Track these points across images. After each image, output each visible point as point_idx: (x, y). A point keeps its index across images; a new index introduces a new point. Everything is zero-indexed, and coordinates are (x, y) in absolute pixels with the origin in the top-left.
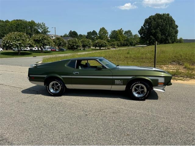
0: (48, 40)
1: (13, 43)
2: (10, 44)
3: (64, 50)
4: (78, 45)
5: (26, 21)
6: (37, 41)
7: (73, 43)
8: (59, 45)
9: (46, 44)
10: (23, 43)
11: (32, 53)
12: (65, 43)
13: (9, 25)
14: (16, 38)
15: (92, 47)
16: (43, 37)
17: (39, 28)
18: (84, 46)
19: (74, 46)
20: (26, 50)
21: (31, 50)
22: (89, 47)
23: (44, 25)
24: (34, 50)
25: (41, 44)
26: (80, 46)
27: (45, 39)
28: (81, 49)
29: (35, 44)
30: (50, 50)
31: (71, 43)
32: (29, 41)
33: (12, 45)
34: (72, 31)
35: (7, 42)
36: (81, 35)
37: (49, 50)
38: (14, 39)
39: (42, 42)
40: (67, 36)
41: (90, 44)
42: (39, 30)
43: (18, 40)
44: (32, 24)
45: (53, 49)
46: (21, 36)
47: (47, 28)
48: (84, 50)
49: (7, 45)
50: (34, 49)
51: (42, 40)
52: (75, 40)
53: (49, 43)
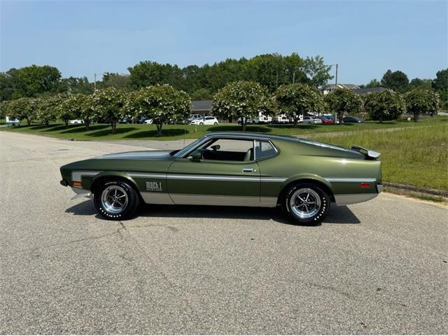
0: (310, 96)
1: (231, 107)
2: (226, 109)
3: (356, 122)
4: (395, 107)
5: (281, 56)
6: (285, 101)
7: (381, 101)
8: (341, 109)
9: (304, 108)
10: (251, 106)
11: (273, 128)
12: (357, 104)
13: (246, 68)
14: (238, 94)
15: (440, 113)
16: (300, 90)
17: (308, 71)
18: (416, 111)
19: (382, 109)
20: (263, 123)
21: (275, 122)
22: (433, 113)
23: (321, 62)
24: (282, 123)
25: (293, 107)
26: (400, 109)
27: (304, 95)
28: (406, 120)
29: (279, 108)
30: (320, 121)
31: (375, 103)
32: (265, 100)
33: (229, 111)
34: (393, 72)
35: (220, 104)
36: (417, 82)
37: (318, 121)
38: (235, 98)
39: (295, 102)
40: (378, 86)
41: (434, 105)
42: (308, 76)
43: (242, 100)
44: (294, 61)
45: (326, 120)
46: (248, 90)
47: (326, 68)
48: (414, 120)
49: (220, 110)
50: (280, 119)
51: (298, 96)
52: (388, 93)
53: (312, 105)
